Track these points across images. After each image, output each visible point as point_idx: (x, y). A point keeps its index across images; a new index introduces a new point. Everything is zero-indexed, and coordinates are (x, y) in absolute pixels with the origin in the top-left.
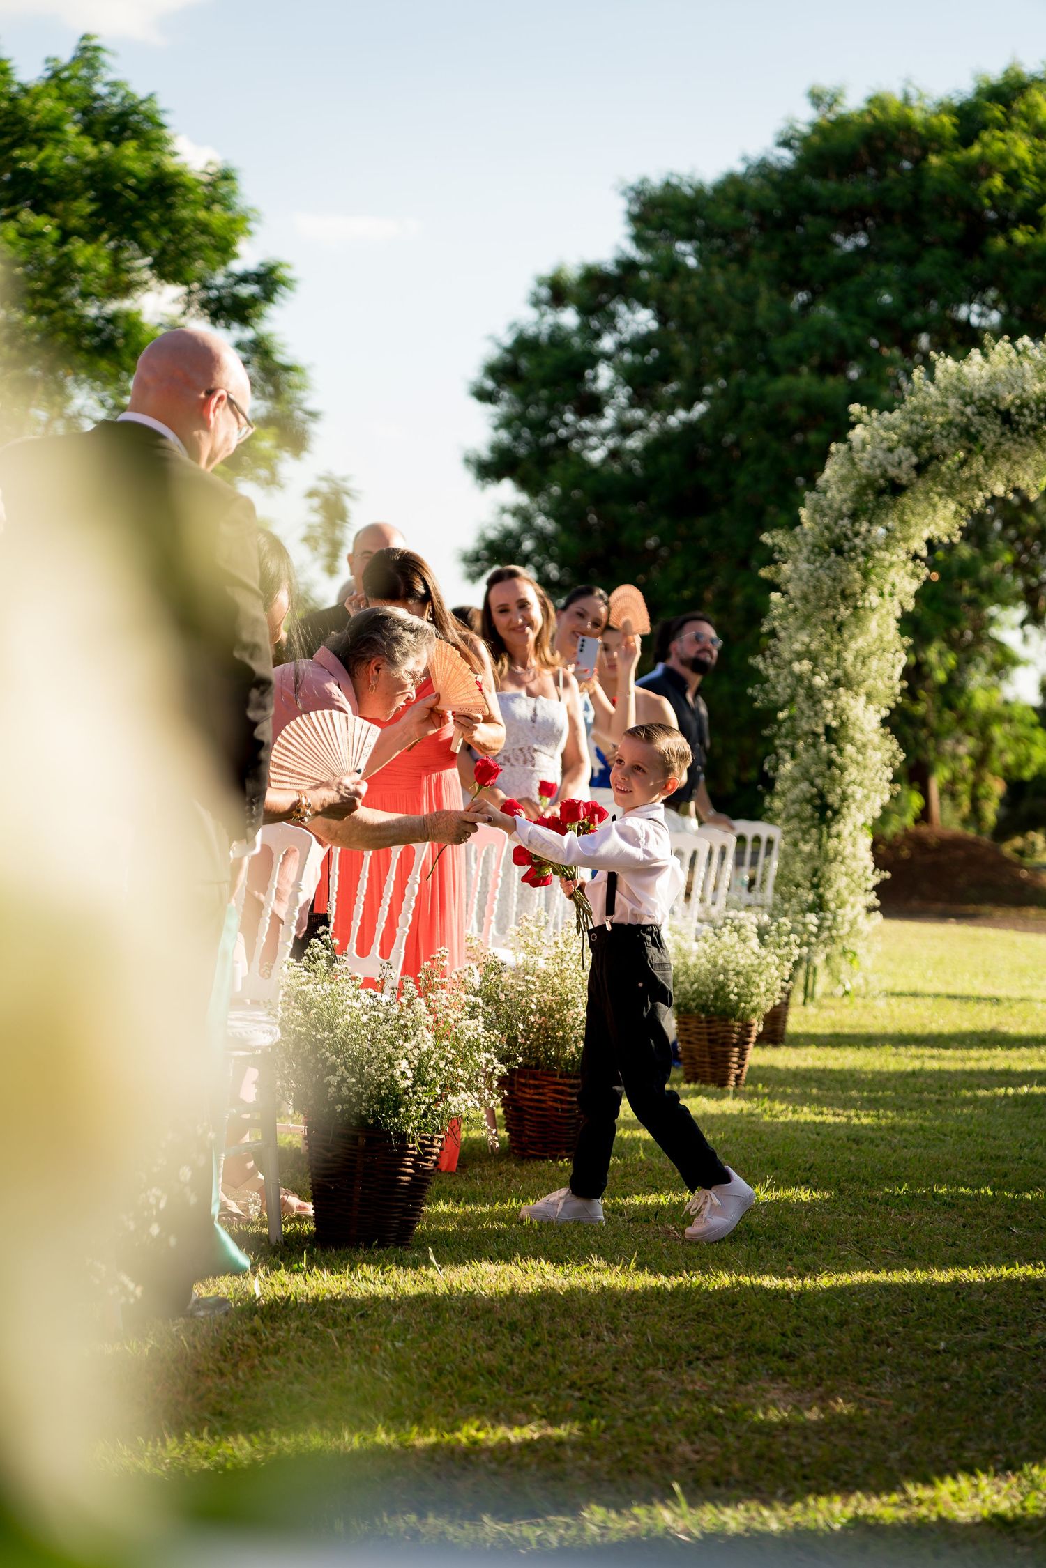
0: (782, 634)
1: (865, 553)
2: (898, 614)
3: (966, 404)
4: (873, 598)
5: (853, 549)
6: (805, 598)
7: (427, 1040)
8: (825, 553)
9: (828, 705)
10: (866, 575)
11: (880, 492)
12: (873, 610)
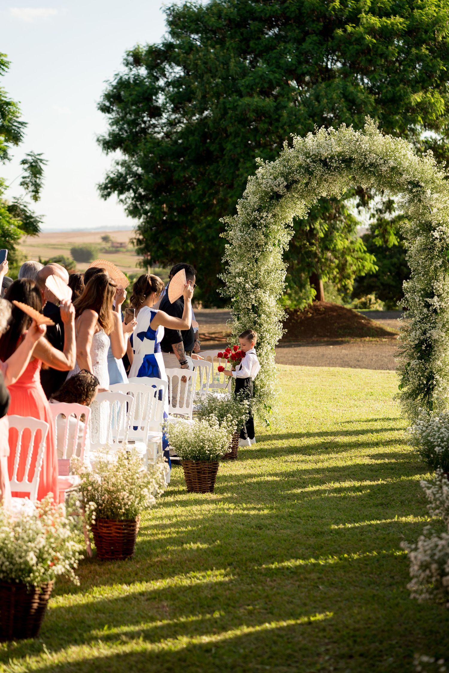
0: (232, 262)
1: (265, 226)
2: (282, 252)
3: (307, 158)
4: (270, 247)
5: (260, 224)
6: (240, 247)
7: (41, 541)
8: (248, 226)
9: (253, 296)
10: (266, 236)
11: (271, 198)
12: (271, 252)
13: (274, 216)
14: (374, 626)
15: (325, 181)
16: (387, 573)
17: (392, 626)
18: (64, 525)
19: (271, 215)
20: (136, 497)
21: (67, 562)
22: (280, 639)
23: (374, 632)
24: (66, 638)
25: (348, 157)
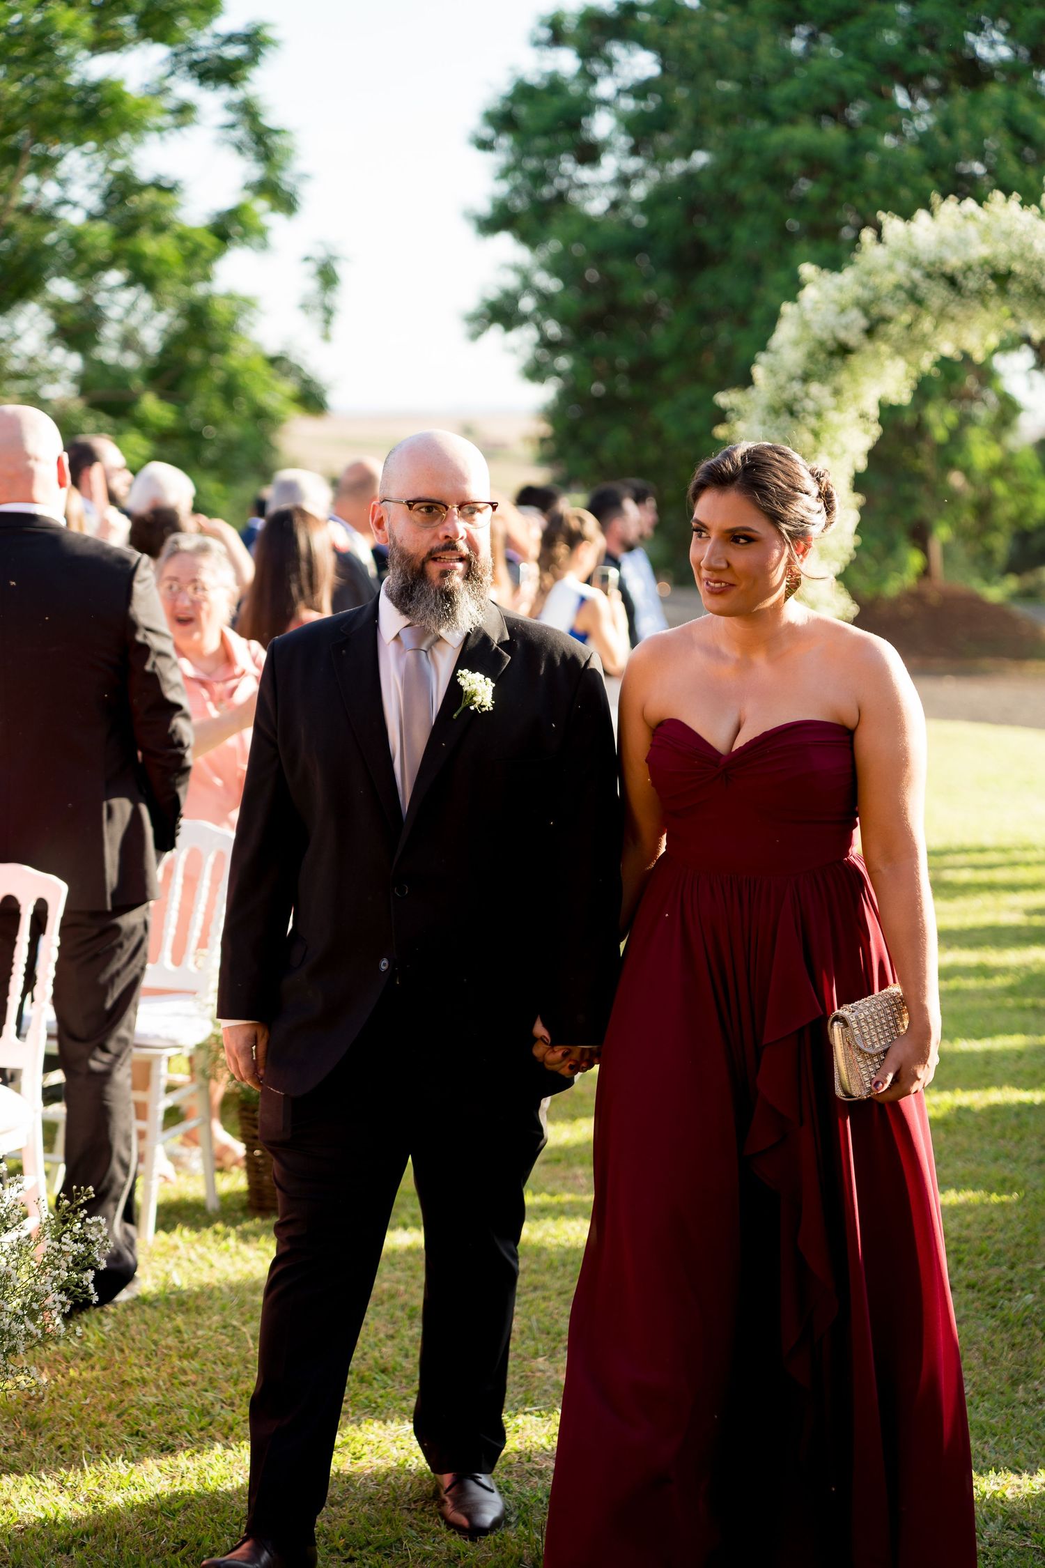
1: (816, 414)
2: (851, 473)
3: (913, 268)
5: (805, 410)
8: (777, 414)
11: (831, 354)
13: (837, 392)
14: (999, 1236)
15: (953, 319)
16: (1034, 1140)
17: (1037, 1237)
23: (998, 1246)
25: (1002, 267)
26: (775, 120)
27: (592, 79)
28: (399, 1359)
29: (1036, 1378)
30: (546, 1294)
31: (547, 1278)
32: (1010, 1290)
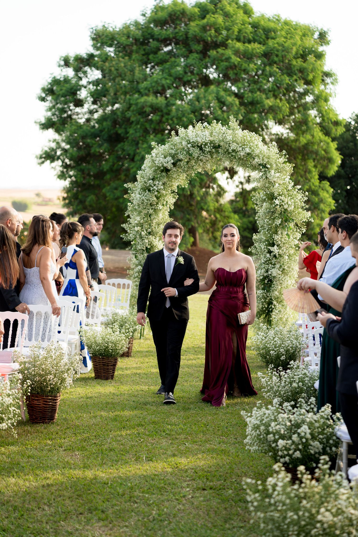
0: (132, 217)
1: (157, 191)
2: (169, 210)
3: (188, 144)
4: (160, 207)
5: (154, 190)
6: (139, 205)
8: (145, 191)
9: (147, 241)
10: (158, 198)
12: (161, 210)
13: (164, 184)
14: (221, 470)
15: (201, 160)
18: (9, 395)
19: (161, 183)
20: (59, 380)
21: (9, 421)
22: (156, 477)
23: (220, 474)
24: (6, 474)
25: (217, 145)
26: (141, 95)
27: (81, 79)
28: (10, 526)
29: (232, 520)
30: (64, 498)
31: (65, 493)
32: (224, 489)
